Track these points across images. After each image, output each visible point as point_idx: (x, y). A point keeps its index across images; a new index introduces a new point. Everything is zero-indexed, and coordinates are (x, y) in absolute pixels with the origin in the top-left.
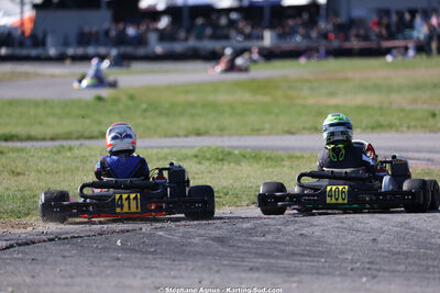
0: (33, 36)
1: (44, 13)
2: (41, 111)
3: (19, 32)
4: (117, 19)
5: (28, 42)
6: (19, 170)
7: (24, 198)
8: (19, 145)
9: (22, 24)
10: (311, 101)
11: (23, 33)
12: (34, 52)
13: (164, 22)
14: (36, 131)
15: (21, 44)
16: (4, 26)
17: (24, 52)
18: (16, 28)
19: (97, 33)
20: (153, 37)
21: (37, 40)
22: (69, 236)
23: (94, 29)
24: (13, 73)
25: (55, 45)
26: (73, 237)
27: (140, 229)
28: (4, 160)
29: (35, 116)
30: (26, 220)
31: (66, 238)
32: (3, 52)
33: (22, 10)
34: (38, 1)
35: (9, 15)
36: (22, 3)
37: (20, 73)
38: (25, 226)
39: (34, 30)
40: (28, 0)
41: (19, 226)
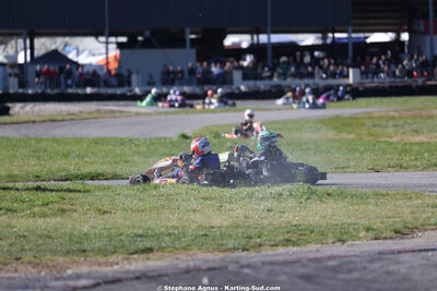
0: (118, 75)
1: (128, 52)
2: (126, 149)
3: (105, 70)
4: (200, 59)
5: (114, 81)
6: (105, 208)
7: (110, 237)
8: (105, 183)
9: (108, 63)
10: (394, 140)
11: (109, 71)
12: (119, 91)
13: (248, 61)
14: (121, 169)
15: (107, 84)
16: (90, 65)
17: (110, 91)
18: (101, 67)
19: (182, 72)
20: (237, 75)
21: (122, 79)
22: (155, 274)
23: (179, 68)
24: (99, 111)
25: (138, 86)
26: (160, 276)
27: (227, 267)
28: (90, 199)
29: (120, 155)
30: (112, 258)
31: (153, 277)
32: (89, 90)
33: (107, 49)
34: (123, 39)
35: (94, 55)
36: (107, 43)
37: (106, 112)
38: (112, 264)
39: (119, 68)
40: (112, 39)
41: (106, 264)
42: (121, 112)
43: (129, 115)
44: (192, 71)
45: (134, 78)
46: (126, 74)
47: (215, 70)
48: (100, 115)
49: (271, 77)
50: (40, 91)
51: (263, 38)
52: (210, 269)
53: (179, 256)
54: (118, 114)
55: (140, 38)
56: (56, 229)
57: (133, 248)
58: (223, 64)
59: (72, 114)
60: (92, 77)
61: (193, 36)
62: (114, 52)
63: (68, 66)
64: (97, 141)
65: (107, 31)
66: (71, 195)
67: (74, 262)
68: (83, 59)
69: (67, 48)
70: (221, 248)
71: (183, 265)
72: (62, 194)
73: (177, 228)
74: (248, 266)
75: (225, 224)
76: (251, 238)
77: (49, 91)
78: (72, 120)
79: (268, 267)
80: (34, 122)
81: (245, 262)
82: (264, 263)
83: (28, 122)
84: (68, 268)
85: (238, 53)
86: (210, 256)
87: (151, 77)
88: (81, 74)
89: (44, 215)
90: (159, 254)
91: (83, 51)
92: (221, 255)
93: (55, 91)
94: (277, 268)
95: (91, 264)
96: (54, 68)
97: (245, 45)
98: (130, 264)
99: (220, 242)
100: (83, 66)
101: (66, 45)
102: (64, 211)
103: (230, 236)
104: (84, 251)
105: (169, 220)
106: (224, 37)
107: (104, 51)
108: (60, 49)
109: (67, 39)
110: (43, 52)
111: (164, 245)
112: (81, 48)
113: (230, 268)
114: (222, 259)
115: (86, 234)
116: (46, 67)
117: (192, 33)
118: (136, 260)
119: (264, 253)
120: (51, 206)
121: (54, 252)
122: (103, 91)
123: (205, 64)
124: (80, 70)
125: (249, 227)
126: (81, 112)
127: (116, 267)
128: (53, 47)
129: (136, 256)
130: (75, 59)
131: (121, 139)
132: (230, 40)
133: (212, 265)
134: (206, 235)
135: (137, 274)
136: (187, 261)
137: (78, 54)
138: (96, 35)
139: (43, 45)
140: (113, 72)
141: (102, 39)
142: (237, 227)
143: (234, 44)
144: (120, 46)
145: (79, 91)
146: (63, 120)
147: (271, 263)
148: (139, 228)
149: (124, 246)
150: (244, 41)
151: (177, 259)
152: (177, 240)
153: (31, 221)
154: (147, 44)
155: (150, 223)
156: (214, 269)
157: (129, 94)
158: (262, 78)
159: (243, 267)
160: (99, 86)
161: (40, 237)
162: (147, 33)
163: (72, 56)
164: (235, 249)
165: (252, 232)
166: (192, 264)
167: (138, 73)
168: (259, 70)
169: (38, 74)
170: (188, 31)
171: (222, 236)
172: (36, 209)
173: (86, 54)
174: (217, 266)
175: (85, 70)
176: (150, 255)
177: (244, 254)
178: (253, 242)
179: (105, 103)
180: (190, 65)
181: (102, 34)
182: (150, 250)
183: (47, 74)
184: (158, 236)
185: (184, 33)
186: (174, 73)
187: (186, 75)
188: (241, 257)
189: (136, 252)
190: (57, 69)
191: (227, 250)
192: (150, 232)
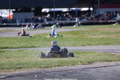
0: (13, 20)
1: (15, 14)
2: (15, 40)
3: (9, 19)
4: (35, 15)
5: (11, 22)
6: (9, 57)
7: (10, 64)
8: (9, 49)
9: (10, 17)
10: (88, 37)
11: (10, 19)
12: (13, 24)
13: (48, 16)
14: (14, 46)
15: (10, 22)
16: (5, 17)
17: (10, 24)
18: (8, 18)
19: (30, 19)
20: (45, 20)
21: (14, 21)
22: (22, 74)
23: (29, 18)
24: (7, 30)
25: (18, 23)
26: (23, 75)
27: (42, 72)
28: (4, 54)
29: (13, 42)
30: (11, 70)
31: (22, 75)
32: (5, 24)
34: (14, 10)
35: (6, 14)
36: (10, 11)
37: (9, 30)
39: (13, 18)
40: (11, 10)
41: (9, 72)
42: (13, 30)
43: (16, 31)
44: (33, 19)
45: (17, 21)
46: (15, 20)
47: (39, 18)
49: (55, 20)
51: (53, 10)
52: (37, 73)
53: (29, 70)
55: (19, 10)
57: (16, 67)
58: (42, 17)
60: (5, 20)
61: (33, 9)
62: (12, 14)
64: (7, 38)
65: (10, 8)
68: (3, 16)
70: (40, 67)
73: (29, 62)
74: (48, 72)
75: (42, 61)
79: (53, 72)
81: (47, 71)
82: (52, 71)
85: (46, 14)
86: (37, 69)
87: (22, 20)
88: (2, 20)
90: (23, 69)
91: (3, 13)
92: (40, 69)
94: (56, 73)
95: (5, 72)
97: (48, 11)
98: (15, 72)
99: (40, 66)
100: (3, 17)
103: (43, 64)
104: (3, 68)
105: (26, 60)
107: (9, 13)
111: (25, 67)
112: (2, 13)
113: (43, 73)
115: (3, 64)
117: (33, 8)
118: (17, 71)
119: (52, 69)
123: (37, 17)
124: (2, 18)
125: (48, 61)
126: (2, 30)
127: (11, 73)
129: (17, 70)
130: (1, 16)
131: (13, 37)
132: (43, 10)
133: (38, 72)
134: (36, 64)
135: (17, 75)
136: (31, 71)
140: (11, 19)
141: (8, 10)
143: (45, 11)
144: (13, 12)
145: (2, 24)
147: (54, 71)
149: (14, 67)
150: (47, 10)
152: (28, 65)
155: (21, 61)
156: (38, 73)
157: (16, 25)
158: (52, 21)
159: (46, 72)
160: (7, 23)
162: (21, 8)
164: (44, 68)
165: (49, 63)
167: (18, 19)
168: (51, 18)
170: (32, 8)
173: (4, 14)
174: (39, 72)
175: (4, 18)
176: (21, 69)
177: (47, 69)
178: (49, 65)
179: (9, 27)
180: (33, 17)
181: (8, 9)
184: (23, 64)
185: (31, 8)
186: (28, 19)
189: (17, 69)
191: (42, 68)
192: (21, 63)
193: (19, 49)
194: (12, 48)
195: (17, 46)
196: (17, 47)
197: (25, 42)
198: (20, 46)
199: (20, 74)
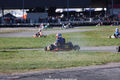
1: (29, 14)
2: (29, 40)
3: (23, 19)
4: (49, 15)
6: (23, 57)
7: (24, 65)
8: (23, 50)
9: (24, 17)
11: (24, 19)
12: (27, 24)
13: (62, 16)
14: (28, 46)
17: (24, 24)
18: (22, 18)
19: (44, 19)
20: (59, 20)
21: (28, 21)
22: (36, 75)
24: (21, 30)
25: (32, 23)
26: (38, 75)
27: (56, 73)
28: (18, 54)
29: (27, 42)
30: (25, 70)
31: (36, 76)
32: (18, 24)
33: (23, 13)
34: (28, 10)
35: (20, 14)
36: (23, 11)
37: (23, 30)
38: (24, 72)
39: (27, 18)
40: (25, 10)
41: (23, 72)
42: (27, 30)
43: (29, 31)
45: (31, 21)
46: (28, 20)
47: (53, 18)
48: (21, 31)
49: (68, 21)
50: (5, 24)
51: (66, 10)
52: (51, 73)
53: (43, 70)
54: (26, 31)
55: (33, 10)
56: (9, 63)
57: (30, 68)
58: (55, 17)
59: (14, 31)
60: (19, 21)
61: (47, 9)
62: (25, 14)
63: (13, 18)
64: (21, 38)
65: (23, 8)
66: (13, 53)
67: (14, 72)
68: (17, 16)
69: (13, 13)
70: (54, 68)
71: (44, 72)
72: (11, 53)
73: (42, 62)
74: (62, 73)
75: (56, 61)
76: (63, 65)
77: (7, 24)
78: (14, 32)
79: (67, 73)
80: (3, 33)
81: (61, 71)
82: (66, 72)
83: (2, 33)
84: (12, 73)
85: (59, 14)
86: (51, 70)
87: (35, 20)
89: (6, 59)
90: (37, 69)
92: (54, 70)
93: (9, 25)
94: (70, 73)
95: (19, 72)
96: (9, 18)
97: (61, 12)
98: (29, 72)
99: (54, 66)
100: (17, 18)
101: (12, 12)
102: (11, 57)
103: (57, 64)
104: (17, 69)
105: (40, 60)
106: (56, 9)
107: (22, 13)
108: (11, 13)
109: (13, 10)
110: (6, 14)
111: (39, 67)
112: (16, 13)
113: (57, 73)
114: (55, 71)
115: (17, 64)
116: (7, 18)
117: (47, 8)
118: (31, 71)
119: (66, 69)
120: (8, 56)
121: (9, 69)
122: (22, 24)
123: (50, 17)
124: (16, 19)
125: (62, 62)
126: (16, 30)
127: (26, 73)
128: (9, 12)
130: (15, 16)
131: (27, 38)
132: (57, 10)
133: (52, 72)
134: (50, 64)
135: (32, 75)
136: (45, 71)
137: (16, 14)
138: (21, 9)
139: (6, 12)
140: (25, 19)
141: (22, 10)
142: (59, 62)
143: (58, 11)
144: (27, 12)
145: (16, 24)
146: (11, 33)
147: (68, 72)
148: (32, 62)
149: (28, 67)
150: (61, 10)
151: (42, 71)
152: (42, 65)
153: (2, 60)
154: (34, 12)
155: (35, 61)
156: (52, 73)
157: (29, 25)
158: (66, 21)
159: (60, 73)
160: (21, 23)
161: (5, 65)
162: (35, 8)
163: (14, 15)
164: (59, 68)
165: (63, 63)
166: (46, 72)
167: (32, 19)
168: (65, 19)
169: (5, 20)
170: (46, 8)
171: (55, 64)
172: (4, 57)
173: (18, 14)
174: (53, 72)
175: (18, 18)
176: (35, 69)
177: (61, 69)
178: (63, 66)
179: (23, 28)
180: (46, 17)
181: (22, 9)
182: (35, 68)
183: (7, 20)
184: (37, 64)
185: (44, 8)
186: (42, 19)
187: (45, 20)
188: (60, 70)
189: (31, 69)
190: (10, 18)
191: (56, 68)
192: (35, 63)
193: (33, 49)
194: (26, 48)
195: (31, 46)
196: (31, 48)
197: (39, 42)
198: (34, 46)
199: (34, 74)
